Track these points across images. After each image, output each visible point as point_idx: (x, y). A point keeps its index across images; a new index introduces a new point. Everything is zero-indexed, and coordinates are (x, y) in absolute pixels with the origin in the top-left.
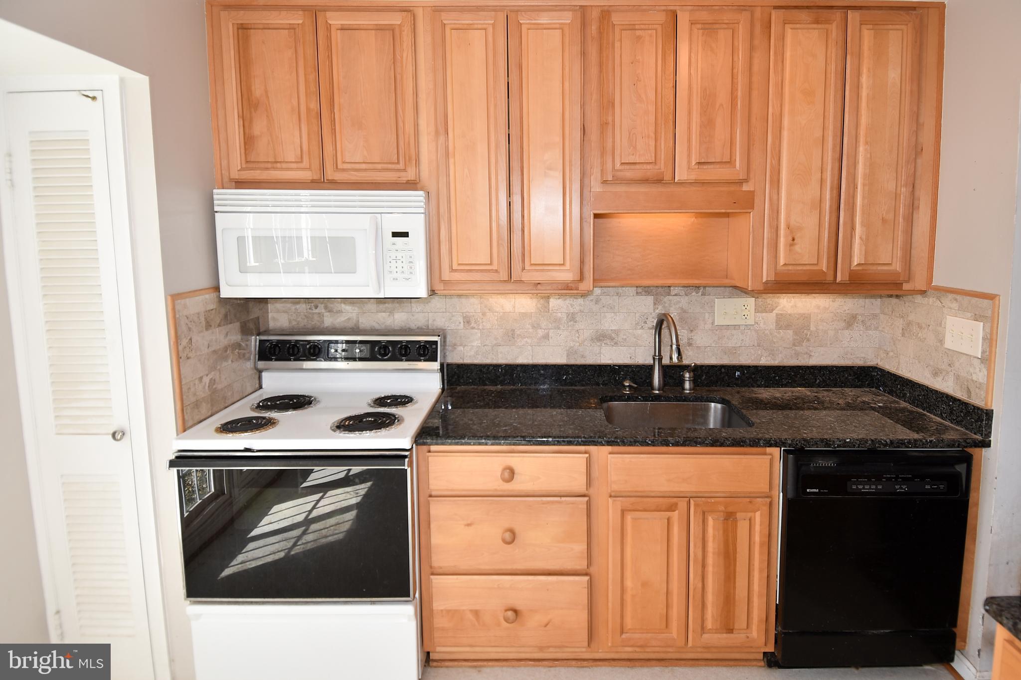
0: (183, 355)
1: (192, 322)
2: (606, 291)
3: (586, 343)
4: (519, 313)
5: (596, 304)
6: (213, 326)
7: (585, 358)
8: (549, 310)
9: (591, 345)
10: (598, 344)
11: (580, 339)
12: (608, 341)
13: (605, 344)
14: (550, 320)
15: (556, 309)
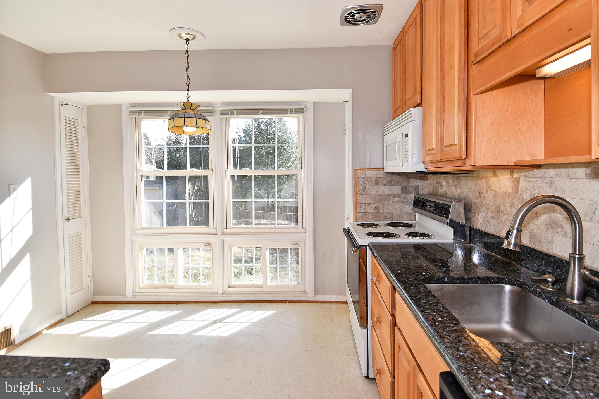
0: (359, 193)
1: (367, 181)
2: (559, 173)
3: (542, 228)
4: (503, 192)
5: (550, 186)
6: (380, 184)
7: (541, 243)
8: (519, 191)
9: (546, 231)
10: (551, 231)
11: (538, 222)
12: (559, 230)
13: (556, 232)
14: (519, 201)
15: (523, 190)
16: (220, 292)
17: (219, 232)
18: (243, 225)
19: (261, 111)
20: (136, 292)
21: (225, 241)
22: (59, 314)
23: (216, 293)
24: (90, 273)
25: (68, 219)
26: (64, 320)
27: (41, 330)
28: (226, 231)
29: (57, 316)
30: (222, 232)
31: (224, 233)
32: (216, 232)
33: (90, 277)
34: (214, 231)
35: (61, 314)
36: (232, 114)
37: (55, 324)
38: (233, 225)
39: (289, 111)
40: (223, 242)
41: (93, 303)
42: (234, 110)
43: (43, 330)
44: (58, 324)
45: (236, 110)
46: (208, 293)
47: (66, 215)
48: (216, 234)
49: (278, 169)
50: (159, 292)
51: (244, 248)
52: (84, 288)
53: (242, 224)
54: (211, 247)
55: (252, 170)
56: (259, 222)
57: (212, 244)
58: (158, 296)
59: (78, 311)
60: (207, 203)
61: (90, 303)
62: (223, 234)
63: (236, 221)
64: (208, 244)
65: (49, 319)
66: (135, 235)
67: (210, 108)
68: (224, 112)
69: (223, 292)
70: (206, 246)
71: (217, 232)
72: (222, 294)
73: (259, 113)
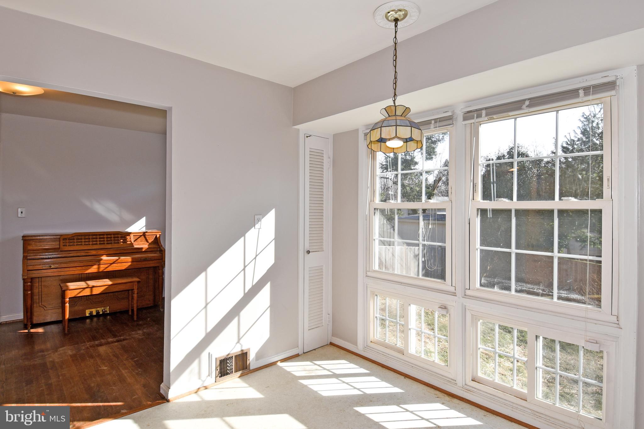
16: (460, 382)
17: (459, 292)
18: (496, 289)
19: (527, 103)
20: (367, 346)
21: (467, 308)
22: (296, 348)
23: (453, 381)
24: (330, 312)
25: (308, 252)
26: (299, 355)
27: (275, 361)
28: (468, 292)
29: (293, 350)
30: (463, 294)
31: (465, 295)
32: (455, 291)
33: (329, 316)
34: (452, 289)
35: (298, 348)
36: (479, 116)
37: (290, 358)
38: (481, 285)
39: (581, 92)
40: (464, 309)
41: (332, 344)
42: (482, 110)
43: (277, 361)
44: (293, 358)
45: (486, 108)
46: (444, 378)
47: (307, 247)
48: (455, 294)
49: (560, 199)
50: (388, 354)
51: (497, 325)
52: (323, 326)
53: (496, 286)
54: (447, 313)
55: (512, 200)
56: (525, 289)
57: (449, 307)
58: (387, 359)
59: (315, 350)
60: (443, 249)
61: (329, 343)
62: (465, 297)
63: (486, 280)
64: (443, 307)
65: (285, 351)
66: (367, 277)
67: (449, 114)
68: (468, 115)
69: (464, 384)
70: (441, 309)
71: (457, 292)
72: (462, 387)
73: (524, 106)
